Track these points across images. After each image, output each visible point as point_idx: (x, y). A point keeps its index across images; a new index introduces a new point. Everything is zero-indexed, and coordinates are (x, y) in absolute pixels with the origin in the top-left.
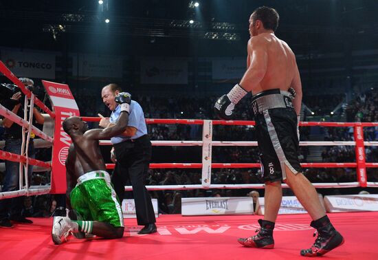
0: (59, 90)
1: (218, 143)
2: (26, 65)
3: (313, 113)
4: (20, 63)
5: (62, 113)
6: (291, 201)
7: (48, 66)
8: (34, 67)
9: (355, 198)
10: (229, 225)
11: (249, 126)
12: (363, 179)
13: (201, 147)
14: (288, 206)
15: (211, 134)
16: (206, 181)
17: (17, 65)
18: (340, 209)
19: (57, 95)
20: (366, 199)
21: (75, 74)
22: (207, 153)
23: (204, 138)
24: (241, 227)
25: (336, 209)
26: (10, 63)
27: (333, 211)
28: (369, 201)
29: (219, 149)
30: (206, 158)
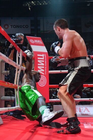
0: (36, 41)
2: (14, 27)
4: (11, 26)
5: (38, 55)
7: (27, 27)
8: (19, 27)
17: (10, 27)
19: (35, 44)
21: (42, 30)
26: (6, 27)
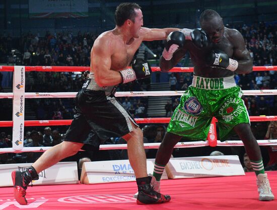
1: (33, 95)
3: (155, 56)
6: (125, 165)
9: (203, 160)
10: (46, 198)
11: (76, 73)
12: (212, 137)
13: (11, 100)
14: (121, 171)
15: (24, 84)
16: (17, 143)
18: (185, 174)
20: (216, 161)
22: (18, 107)
23: (15, 88)
24: (61, 200)
25: (179, 174)
27: (176, 177)
28: (220, 164)
29: (38, 102)
30: (18, 114)
